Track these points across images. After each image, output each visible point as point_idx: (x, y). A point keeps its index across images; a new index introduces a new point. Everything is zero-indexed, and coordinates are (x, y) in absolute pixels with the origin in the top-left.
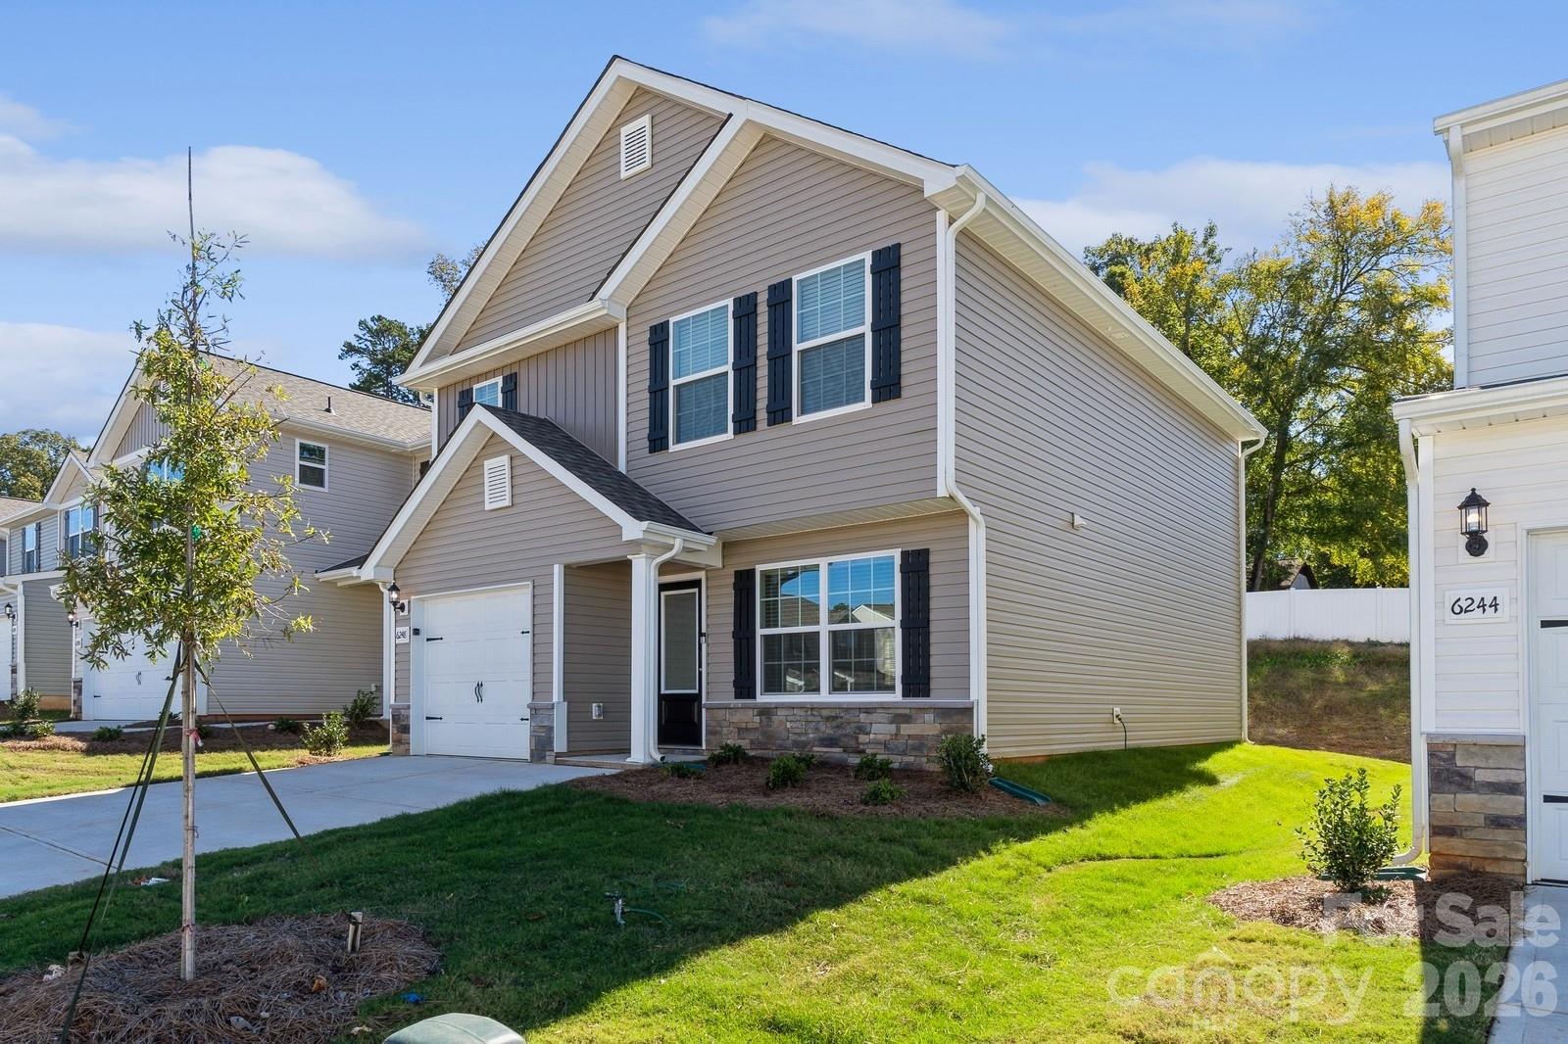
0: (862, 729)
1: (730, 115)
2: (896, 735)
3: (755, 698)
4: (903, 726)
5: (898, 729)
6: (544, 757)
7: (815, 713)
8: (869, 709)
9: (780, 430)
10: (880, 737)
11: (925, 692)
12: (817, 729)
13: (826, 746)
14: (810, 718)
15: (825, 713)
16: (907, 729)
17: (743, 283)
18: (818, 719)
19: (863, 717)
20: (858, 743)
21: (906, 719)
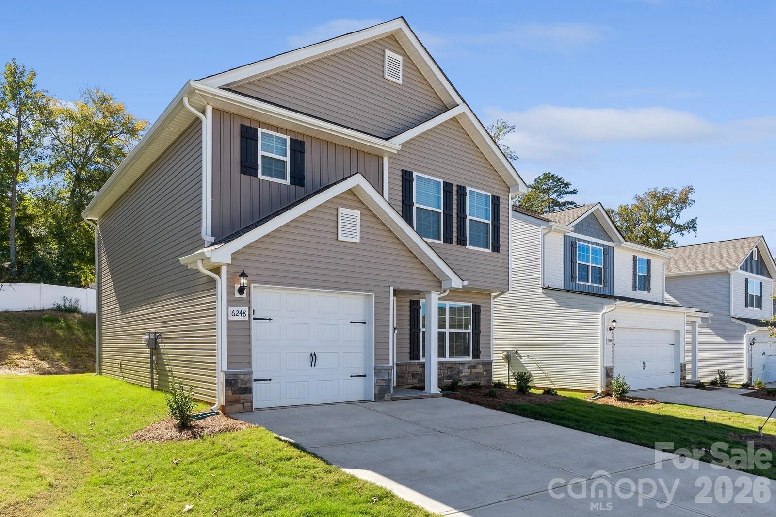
0: (460, 372)
1: (459, 105)
2: (471, 373)
3: (419, 360)
4: (473, 370)
5: (471, 370)
6: (383, 397)
7: (444, 366)
8: (463, 364)
9: (460, 248)
10: (466, 374)
11: (478, 357)
12: (444, 373)
13: (448, 379)
14: (442, 368)
15: (447, 366)
16: (474, 371)
17: (451, 177)
18: (445, 368)
19: (461, 367)
20: (459, 377)
21: (474, 367)
